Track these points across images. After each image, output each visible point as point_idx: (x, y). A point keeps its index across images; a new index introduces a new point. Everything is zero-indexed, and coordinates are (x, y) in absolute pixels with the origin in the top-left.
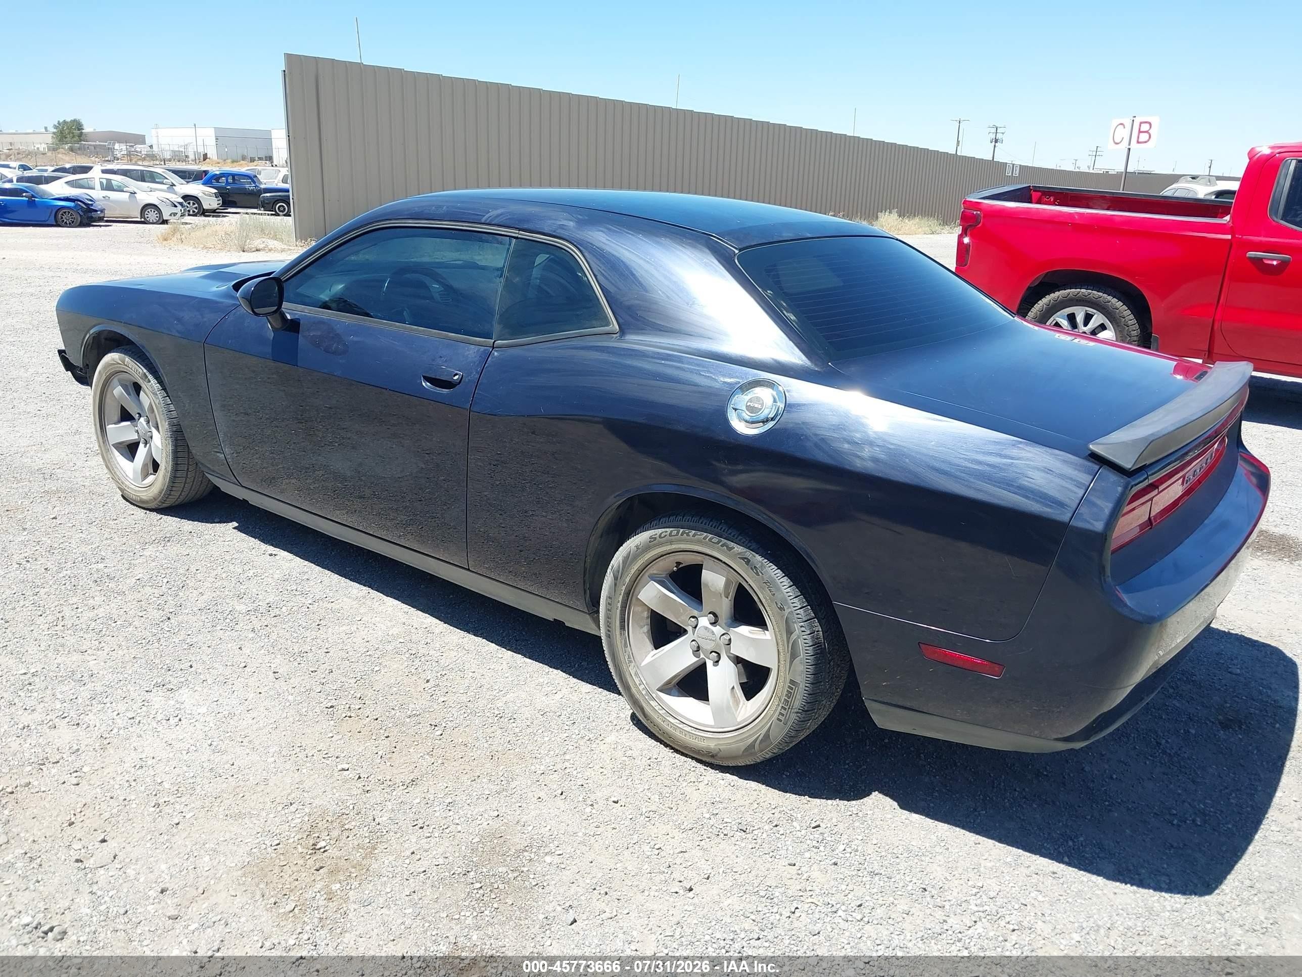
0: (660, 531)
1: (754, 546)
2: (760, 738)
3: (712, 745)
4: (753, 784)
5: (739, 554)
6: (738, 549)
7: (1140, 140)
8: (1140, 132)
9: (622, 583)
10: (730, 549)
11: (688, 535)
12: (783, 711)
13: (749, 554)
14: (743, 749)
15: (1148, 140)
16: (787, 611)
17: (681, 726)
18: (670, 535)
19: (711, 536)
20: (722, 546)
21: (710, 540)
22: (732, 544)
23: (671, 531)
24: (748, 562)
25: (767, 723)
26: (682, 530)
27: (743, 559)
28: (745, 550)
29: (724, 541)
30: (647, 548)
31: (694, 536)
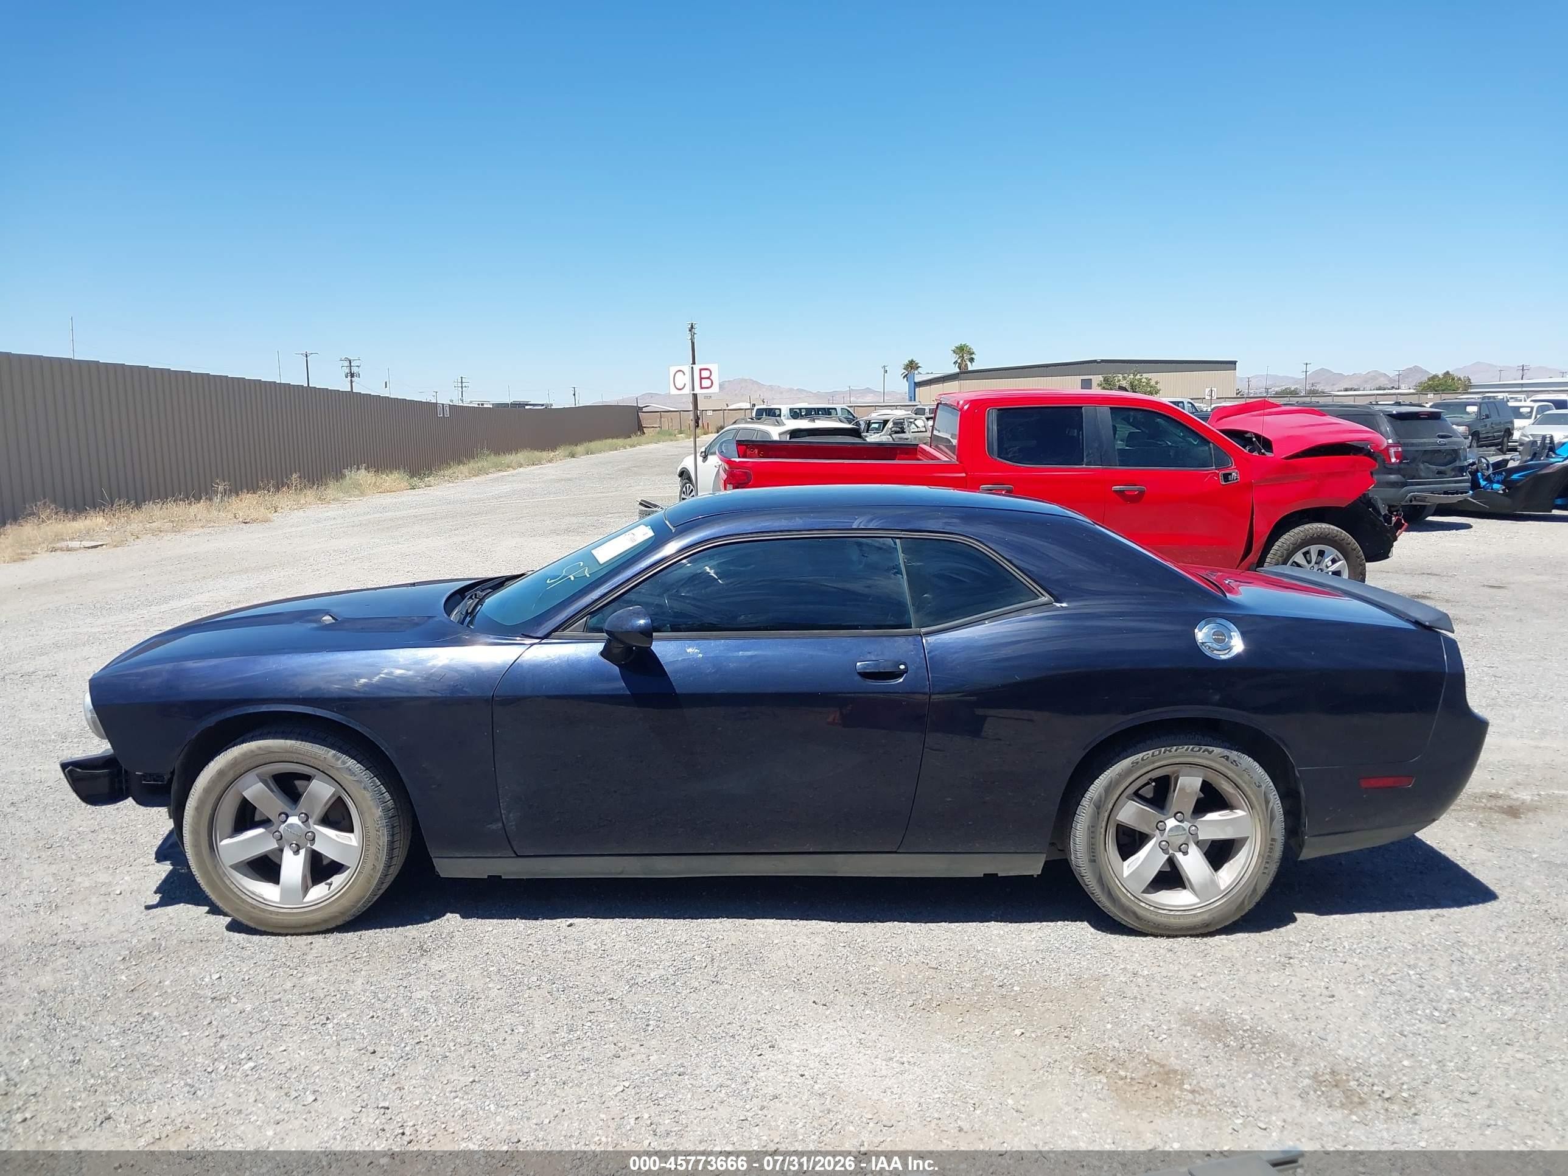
0: (1141, 755)
1: (1228, 745)
2: (1249, 894)
3: (1206, 917)
4: (1240, 935)
5: (1219, 754)
6: (1217, 750)
7: (703, 386)
8: (701, 378)
9: (1104, 809)
10: (1210, 753)
11: (1170, 751)
12: (1267, 866)
13: (1226, 752)
14: (1235, 908)
15: (711, 386)
16: (1263, 787)
17: (1172, 913)
18: (1153, 756)
19: (1191, 747)
20: (1203, 752)
21: (1192, 750)
22: (1211, 749)
23: (1153, 753)
24: (1227, 758)
25: (1254, 879)
26: (1163, 749)
27: (1223, 757)
28: (1223, 750)
29: (1204, 748)
30: (1128, 772)
31: (1176, 750)
